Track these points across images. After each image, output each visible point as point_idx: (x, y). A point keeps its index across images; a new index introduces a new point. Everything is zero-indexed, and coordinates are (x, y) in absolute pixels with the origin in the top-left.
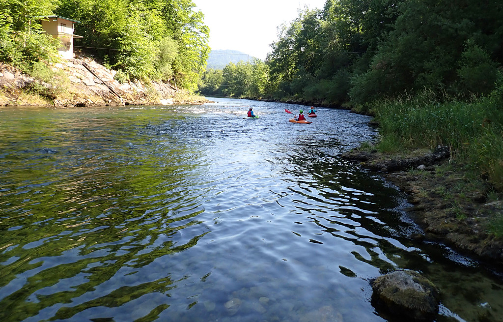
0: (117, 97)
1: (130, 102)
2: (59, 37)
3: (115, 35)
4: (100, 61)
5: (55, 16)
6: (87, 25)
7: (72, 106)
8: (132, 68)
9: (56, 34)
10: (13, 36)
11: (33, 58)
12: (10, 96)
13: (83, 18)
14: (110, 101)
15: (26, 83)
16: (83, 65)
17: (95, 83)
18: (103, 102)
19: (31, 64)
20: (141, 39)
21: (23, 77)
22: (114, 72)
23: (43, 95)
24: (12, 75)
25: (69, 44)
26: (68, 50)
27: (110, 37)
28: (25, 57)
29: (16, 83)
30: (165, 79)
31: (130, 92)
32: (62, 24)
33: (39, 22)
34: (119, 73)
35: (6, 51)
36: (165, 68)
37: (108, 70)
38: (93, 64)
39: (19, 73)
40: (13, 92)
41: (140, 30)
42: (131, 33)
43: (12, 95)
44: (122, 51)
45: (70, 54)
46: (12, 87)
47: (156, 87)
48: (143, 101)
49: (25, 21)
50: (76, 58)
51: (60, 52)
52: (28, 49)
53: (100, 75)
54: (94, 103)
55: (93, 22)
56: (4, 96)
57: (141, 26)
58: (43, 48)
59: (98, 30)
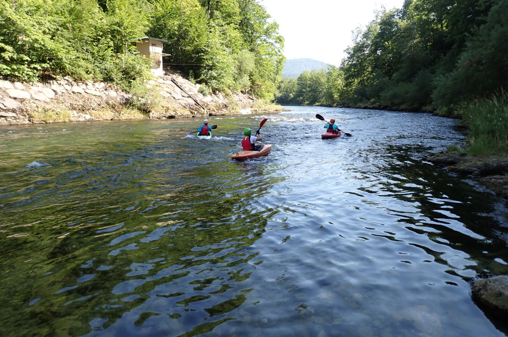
0: (202, 109)
1: (213, 113)
2: (151, 56)
3: (198, 51)
4: (186, 76)
5: (147, 37)
6: (173, 43)
7: (164, 118)
8: (214, 81)
9: (148, 54)
10: (114, 59)
11: (130, 77)
12: (114, 111)
13: (170, 38)
14: (196, 112)
15: (126, 99)
16: (172, 81)
17: (183, 96)
18: (190, 113)
19: (130, 82)
20: (221, 53)
21: (123, 94)
22: (198, 86)
23: (140, 110)
24: (115, 93)
25: (159, 62)
26: (159, 68)
27: (193, 53)
28: (125, 76)
29: (118, 99)
30: (243, 90)
31: (213, 104)
32: (153, 45)
33: (134, 44)
34: (203, 86)
35: (109, 72)
36: (243, 79)
37: (193, 84)
38: (180, 79)
39: (120, 90)
40: (116, 108)
41: (220, 45)
42: (212, 48)
43: (116, 110)
44: (205, 65)
45: (160, 71)
46: (115, 103)
47: (235, 98)
48: (225, 111)
49: (123, 44)
50: (166, 74)
51: (152, 70)
52: (126, 69)
53: (186, 89)
54: (182, 115)
55: (178, 40)
56: (109, 112)
57: (221, 41)
58: (138, 67)
59: (183, 48)
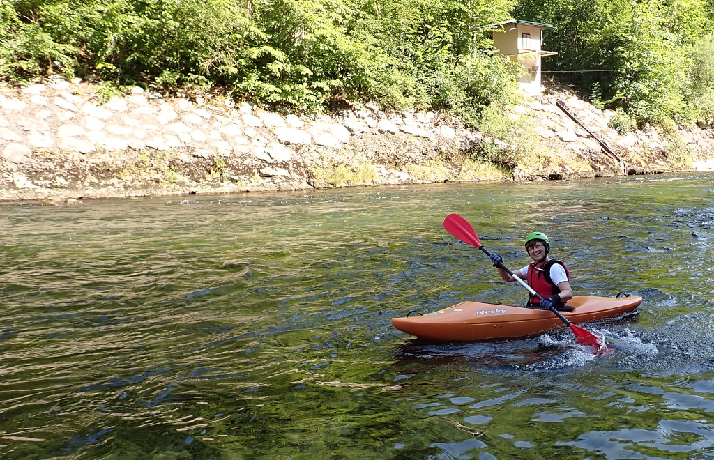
0: (615, 161)
1: (638, 169)
2: (520, 57)
3: (612, 43)
4: (585, 94)
5: (514, 20)
6: (563, 30)
7: (541, 179)
8: (641, 102)
9: (514, 53)
10: (452, 65)
11: (481, 100)
12: (450, 166)
13: (558, 18)
14: (602, 168)
15: (472, 143)
16: (557, 104)
17: (577, 135)
18: (591, 169)
19: (479, 110)
20: (659, 44)
21: (467, 132)
22: (609, 113)
23: (496, 162)
24: (452, 130)
25: (534, 68)
26: (534, 80)
27: (602, 48)
28: (471, 98)
29: (458, 143)
30: (702, 120)
31: (639, 150)
32: (525, 35)
33: (489, 35)
34: (619, 114)
35: (443, 92)
36: (703, 98)
37: (599, 111)
38: (573, 102)
39: (462, 126)
40: (453, 160)
41: (658, 27)
42: (640, 34)
43: (453, 164)
44: (624, 72)
45: (536, 86)
46: (451, 151)
47: (684, 138)
48: (661, 165)
49: (469, 36)
50: (546, 92)
51: (521, 85)
52: (474, 85)
53: (585, 122)
54: (576, 173)
55: (573, 23)
56: (442, 167)
57: (660, 19)
58: (496, 80)
59: (582, 38)
